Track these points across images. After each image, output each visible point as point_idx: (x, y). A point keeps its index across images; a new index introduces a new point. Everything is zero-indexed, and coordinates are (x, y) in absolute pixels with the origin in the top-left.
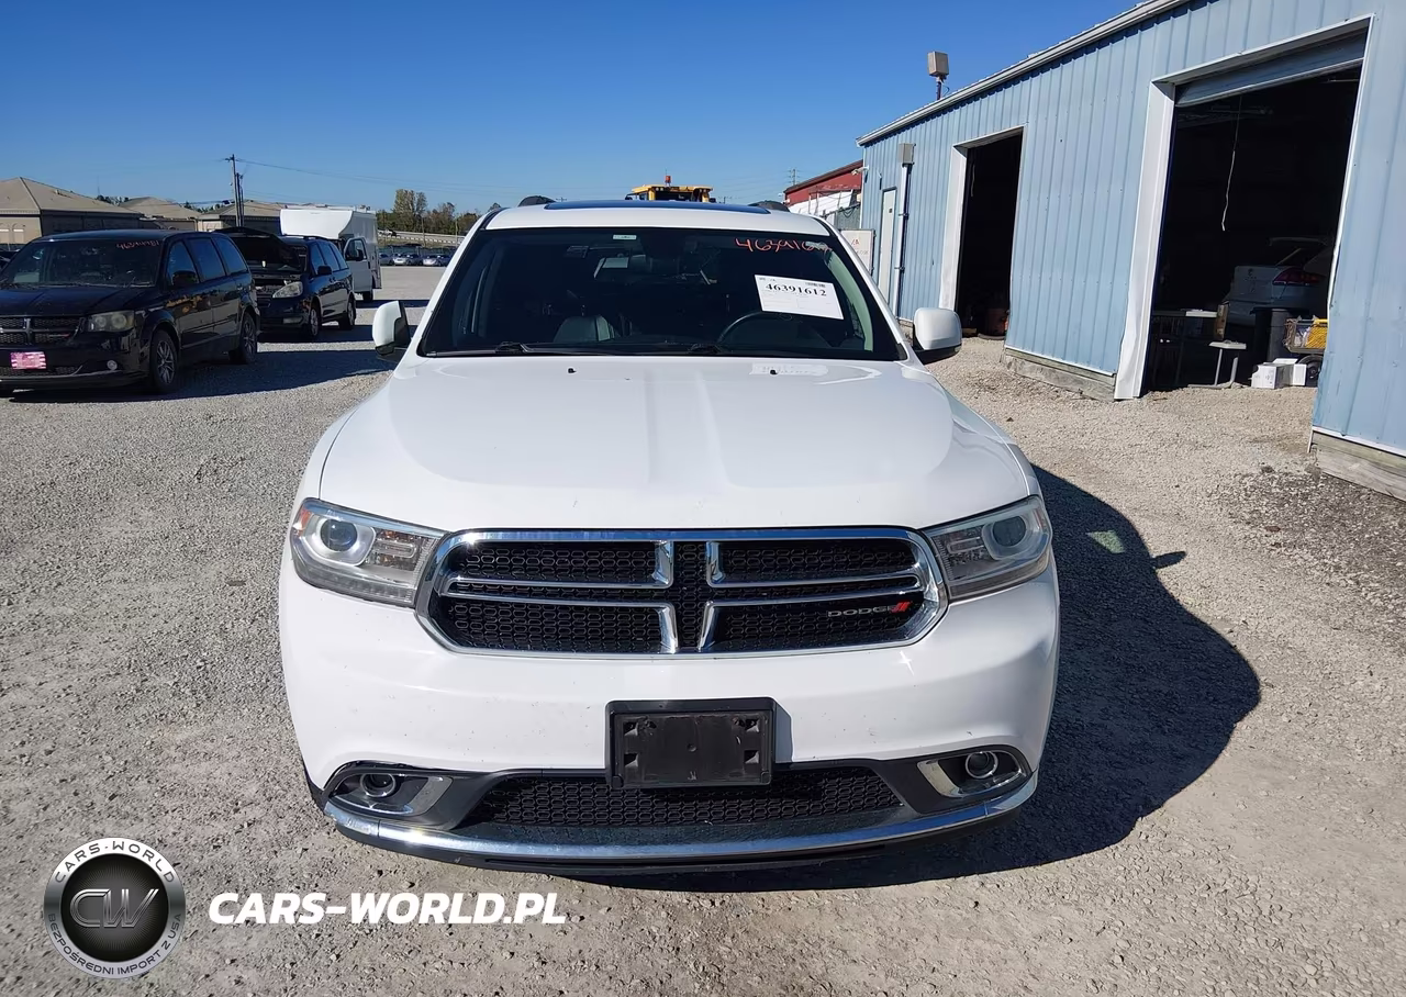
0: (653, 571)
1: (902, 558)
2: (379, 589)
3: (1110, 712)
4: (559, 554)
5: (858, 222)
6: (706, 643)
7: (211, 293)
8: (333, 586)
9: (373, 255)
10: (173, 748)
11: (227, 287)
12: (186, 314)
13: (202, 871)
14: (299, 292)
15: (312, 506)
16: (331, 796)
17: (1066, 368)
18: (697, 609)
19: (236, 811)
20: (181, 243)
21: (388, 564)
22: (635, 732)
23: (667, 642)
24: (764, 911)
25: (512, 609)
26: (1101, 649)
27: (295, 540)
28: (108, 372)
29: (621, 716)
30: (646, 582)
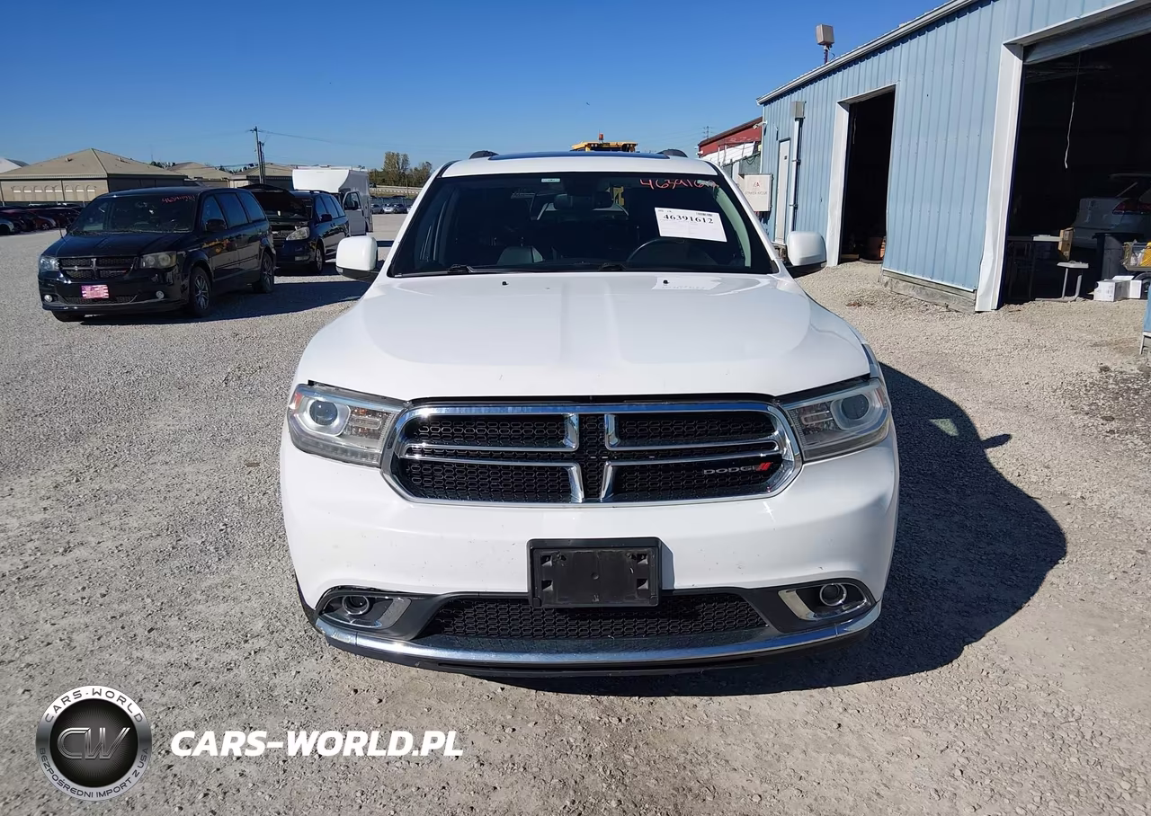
0: (562, 438)
1: (764, 427)
2: (354, 453)
3: (962, 569)
4: (490, 425)
5: (758, 168)
6: (606, 495)
7: (237, 237)
8: (320, 452)
9: (366, 205)
10: (199, 592)
11: (250, 232)
12: (218, 254)
13: (217, 688)
14: (306, 235)
15: (303, 390)
16: (321, 614)
17: (934, 286)
18: (598, 468)
19: (246, 641)
20: (212, 198)
21: (361, 435)
22: (550, 563)
23: (577, 495)
24: (661, 727)
25: (454, 468)
26: (956, 518)
27: (292, 418)
28: (156, 300)
29: (540, 551)
30: (558, 446)
